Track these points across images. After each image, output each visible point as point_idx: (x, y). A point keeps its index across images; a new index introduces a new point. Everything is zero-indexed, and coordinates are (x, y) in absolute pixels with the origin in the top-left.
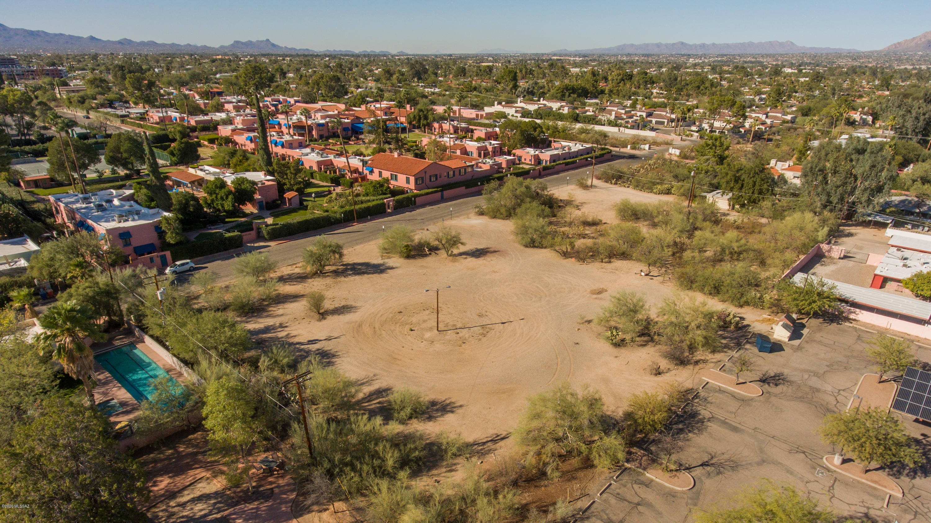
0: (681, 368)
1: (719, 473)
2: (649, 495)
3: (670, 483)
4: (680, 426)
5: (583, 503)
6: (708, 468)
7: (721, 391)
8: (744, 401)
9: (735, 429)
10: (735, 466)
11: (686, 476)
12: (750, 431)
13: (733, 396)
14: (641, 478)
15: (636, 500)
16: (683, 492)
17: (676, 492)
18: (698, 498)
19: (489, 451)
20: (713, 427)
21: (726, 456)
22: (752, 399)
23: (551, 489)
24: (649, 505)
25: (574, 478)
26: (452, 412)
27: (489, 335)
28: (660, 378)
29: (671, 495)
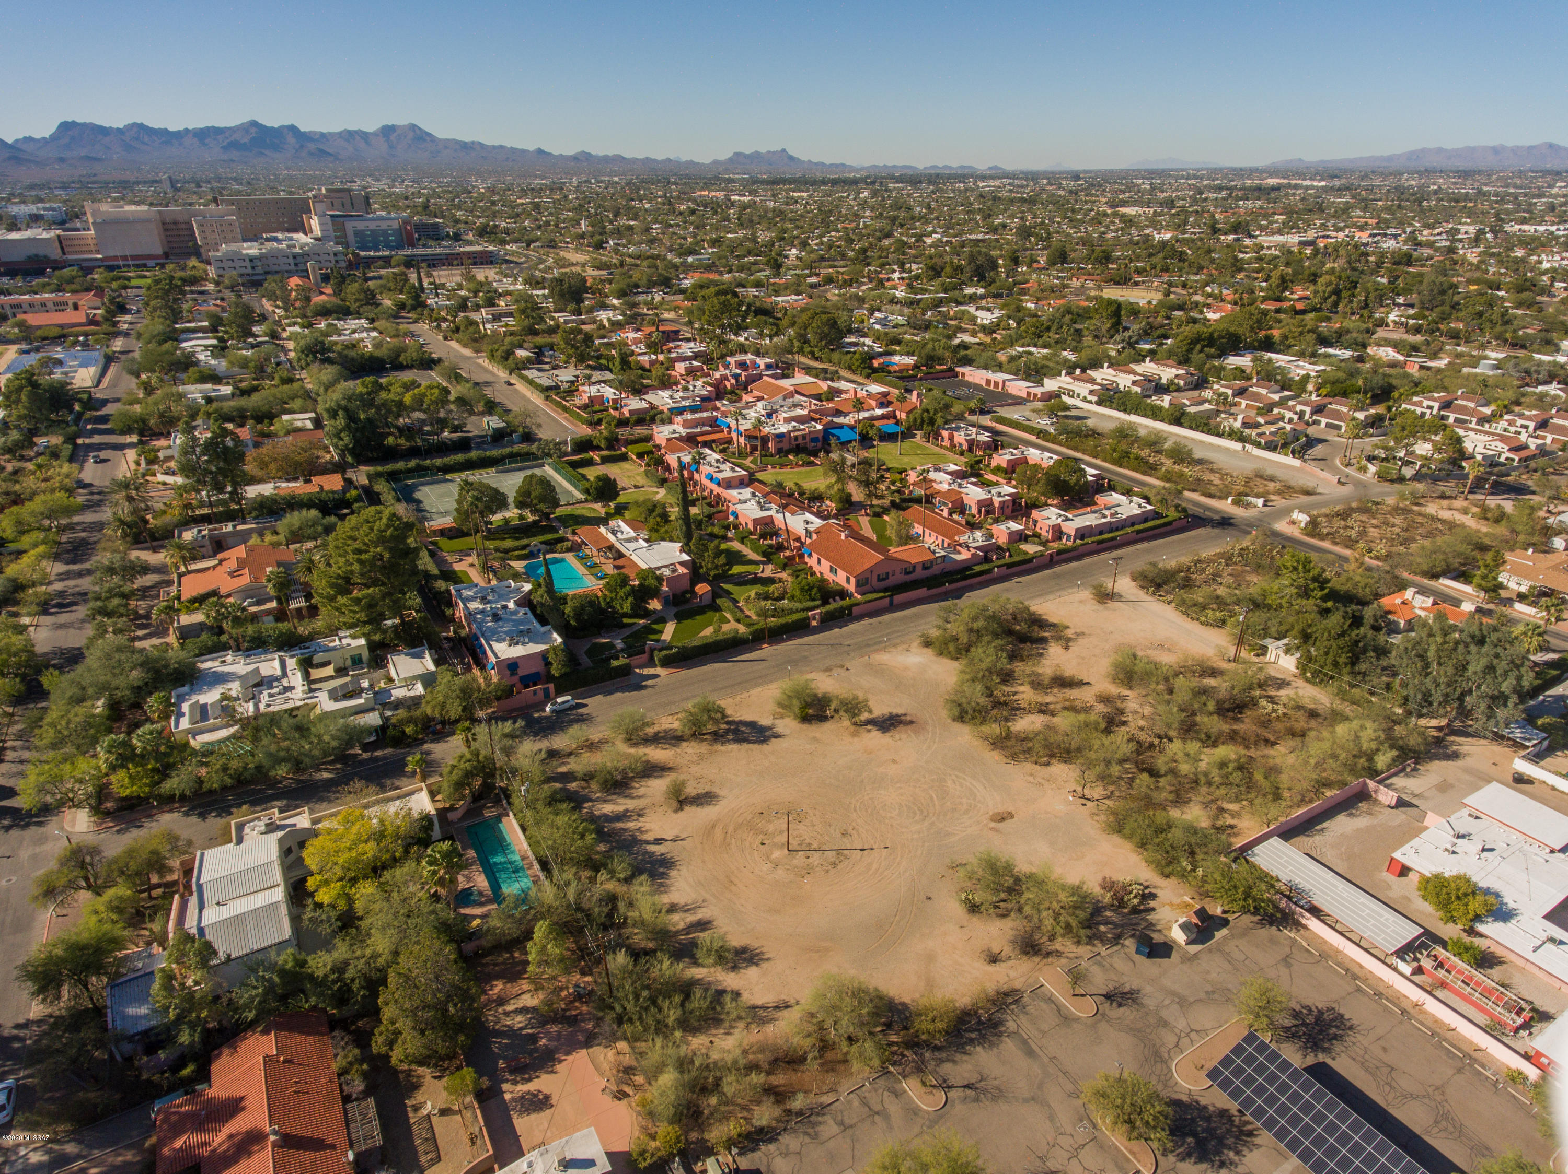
0: (1025, 958)
1: (977, 1100)
2: (893, 1107)
3: (920, 1098)
4: (973, 1035)
5: (826, 1099)
6: (968, 1092)
7: (1050, 1000)
8: (1066, 1019)
9: (1030, 1053)
10: (999, 1095)
11: (941, 1096)
12: (1046, 1059)
13: (1059, 1009)
14: (897, 1086)
15: (878, 1107)
16: (928, 1112)
17: (921, 1110)
18: (936, 1122)
19: (772, 1020)
20: (1008, 1045)
21: (996, 1083)
22: (1077, 1020)
23: (807, 1077)
24: (887, 1117)
25: (833, 1070)
26: (757, 965)
27: (840, 866)
28: (992, 968)
29: (915, 1111)
